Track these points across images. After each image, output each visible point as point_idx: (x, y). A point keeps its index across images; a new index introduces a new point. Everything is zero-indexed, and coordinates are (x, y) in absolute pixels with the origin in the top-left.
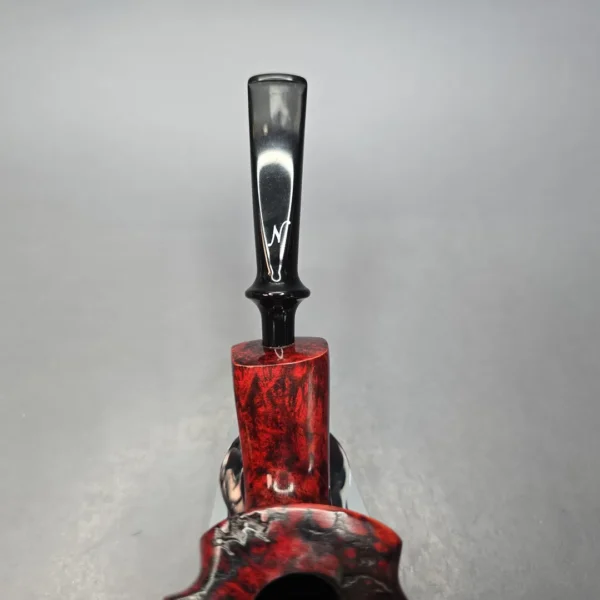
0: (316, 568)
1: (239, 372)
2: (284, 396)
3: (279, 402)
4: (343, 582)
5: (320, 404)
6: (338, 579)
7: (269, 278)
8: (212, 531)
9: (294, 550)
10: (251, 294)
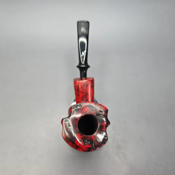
0: (91, 113)
1: (75, 82)
2: (85, 87)
3: (84, 88)
4: (97, 116)
5: (92, 89)
6: (96, 116)
7: (81, 63)
8: (71, 107)
9: (87, 110)
10: (78, 67)
